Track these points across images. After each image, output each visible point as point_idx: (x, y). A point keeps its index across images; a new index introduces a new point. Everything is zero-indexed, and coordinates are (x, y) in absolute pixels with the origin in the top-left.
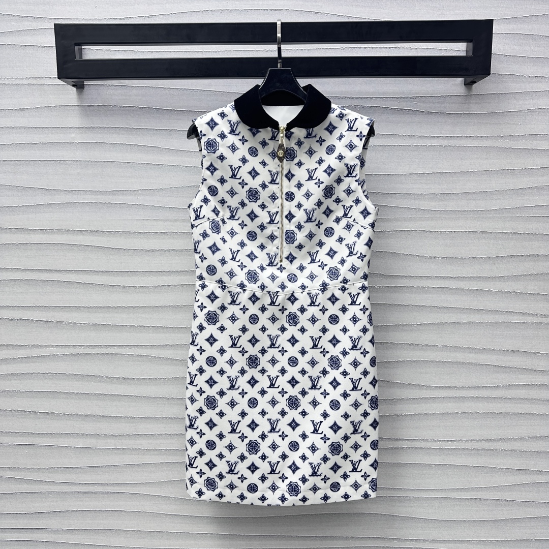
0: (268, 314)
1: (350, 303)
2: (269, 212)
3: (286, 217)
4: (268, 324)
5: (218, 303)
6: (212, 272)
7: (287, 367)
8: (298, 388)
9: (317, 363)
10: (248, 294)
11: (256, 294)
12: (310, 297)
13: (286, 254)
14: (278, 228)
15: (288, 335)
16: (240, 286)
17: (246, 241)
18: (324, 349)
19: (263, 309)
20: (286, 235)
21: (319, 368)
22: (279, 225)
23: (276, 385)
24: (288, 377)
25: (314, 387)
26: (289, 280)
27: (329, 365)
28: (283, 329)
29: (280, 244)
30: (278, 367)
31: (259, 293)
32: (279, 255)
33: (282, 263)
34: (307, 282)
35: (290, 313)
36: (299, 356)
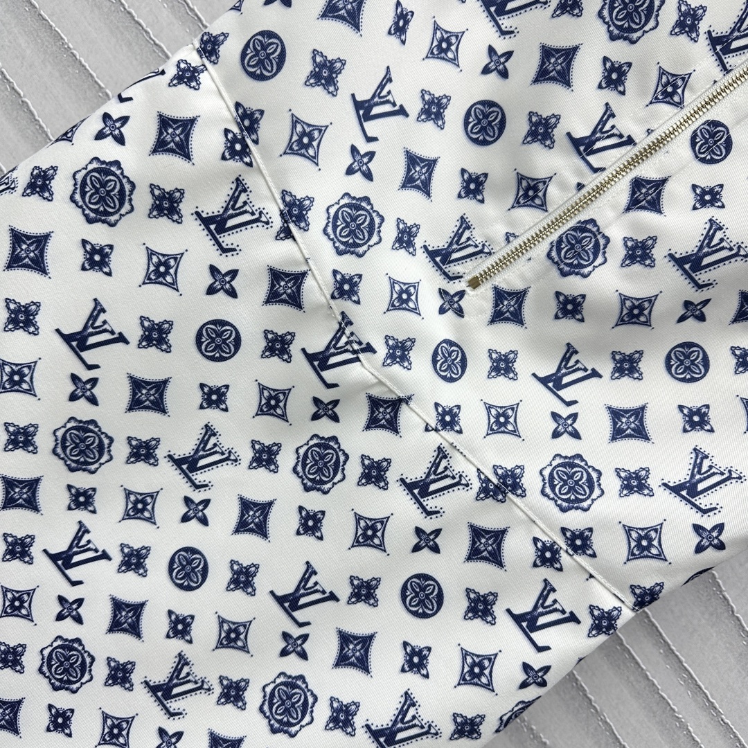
0: (275, 373)
1: (516, 612)
2: (609, 113)
3: (637, 184)
4: (243, 399)
5: (169, 172)
6: (261, 63)
7: (157, 564)
8: (122, 647)
9: (244, 649)
10: (282, 254)
11: (309, 283)
12: (436, 465)
13: (510, 279)
14: (580, 186)
15: (259, 485)
16: (290, 205)
17: (454, 115)
18: (305, 637)
19: (278, 346)
20: (574, 229)
21: (232, 665)
22: (592, 181)
23: (74, 573)
24: (130, 588)
25: (162, 692)
26: (435, 354)
27: (268, 690)
28: (265, 457)
29: (528, 236)
30: (137, 534)
31: (316, 289)
32: (491, 261)
33: (468, 290)
34: (474, 420)
35: (334, 439)
36: (219, 574)
